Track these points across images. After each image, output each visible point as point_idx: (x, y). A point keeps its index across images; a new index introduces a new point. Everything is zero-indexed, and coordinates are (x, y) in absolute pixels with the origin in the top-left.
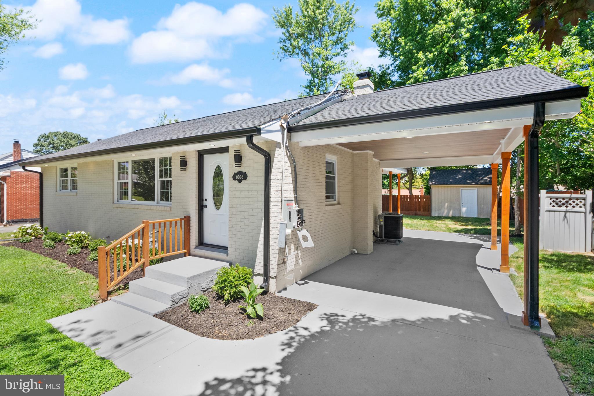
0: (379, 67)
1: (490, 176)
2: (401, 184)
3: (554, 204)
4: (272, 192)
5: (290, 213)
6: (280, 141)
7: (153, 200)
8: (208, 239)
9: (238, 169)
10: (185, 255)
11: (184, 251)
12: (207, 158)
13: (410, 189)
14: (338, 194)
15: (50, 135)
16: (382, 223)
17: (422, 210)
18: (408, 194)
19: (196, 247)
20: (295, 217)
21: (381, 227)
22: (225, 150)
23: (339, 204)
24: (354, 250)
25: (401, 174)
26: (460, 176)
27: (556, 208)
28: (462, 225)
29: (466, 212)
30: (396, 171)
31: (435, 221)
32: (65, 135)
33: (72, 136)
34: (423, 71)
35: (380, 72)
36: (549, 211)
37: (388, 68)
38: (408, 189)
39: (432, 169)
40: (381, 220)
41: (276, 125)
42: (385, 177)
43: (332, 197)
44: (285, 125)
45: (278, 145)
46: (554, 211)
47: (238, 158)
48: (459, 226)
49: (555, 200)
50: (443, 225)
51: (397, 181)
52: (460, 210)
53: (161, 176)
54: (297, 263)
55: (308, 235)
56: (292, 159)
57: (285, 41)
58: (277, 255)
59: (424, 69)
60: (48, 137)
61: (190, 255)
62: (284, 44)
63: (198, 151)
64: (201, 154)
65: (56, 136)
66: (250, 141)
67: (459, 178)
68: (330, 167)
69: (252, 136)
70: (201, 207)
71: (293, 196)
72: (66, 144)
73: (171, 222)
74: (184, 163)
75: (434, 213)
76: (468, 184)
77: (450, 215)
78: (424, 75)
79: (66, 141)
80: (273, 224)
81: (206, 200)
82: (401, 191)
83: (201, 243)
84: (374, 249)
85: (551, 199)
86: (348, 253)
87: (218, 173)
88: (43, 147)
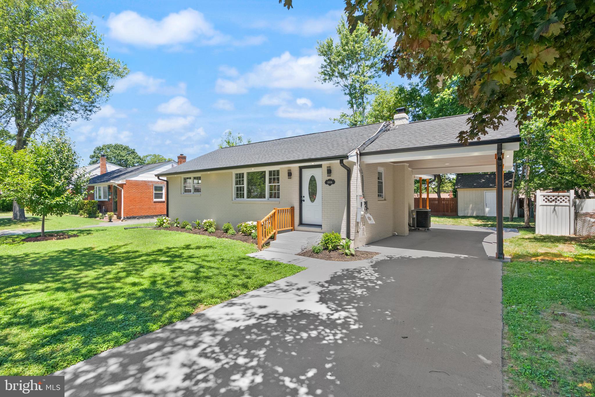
0: (410, 84)
1: (511, 180)
2: (430, 189)
3: (546, 200)
4: (351, 190)
5: (361, 203)
6: (356, 161)
7: (265, 197)
8: (305, 220)
9: (329, 178)
10: (292, 230)
11: (292, 228)
12: (304, 171)
13: (439, 193)
14: (385, 194)
15: (104, 148)
16: (415, 216)
17: (449, 211)
18: (437, 197)
19: (299, 226)
20: (363, 206)
21: (413, 219)
22: (320, 166)
23: (385, 200)
24: (395, 233)
25: (430, 179)
26: (483, 180)
27: (548, 203)
28: (483, 222)
29: (489, 212)
30: (425, 177)
31: (460, 219)
32: (117, 147)
33: (122, 147)
34: (448, 91)
35: (410, 89)
36: (543, 206)
37: (418, 85)
38: (436, 193)
39: (458, 175)
40: (414, 214)
41: (354, 153)
42: (416, 182)
43: (381, 196)
44: (358, 152)
45: (354, 164)
46: (547, 206)
47: (329, 171)
48: (480, 222)
49: (547, 197)
50: (466, 222)
51: (426, 186)
52: (484, 210)
53: (270, 182)
54: (363, 234)
55: (371, 217)
56: (361, 171)
57: (326, 67)
58: (354, 227)
59: (449, 90)
60: (103, 149)
61: (294, 230)
62: (325, 69)
63: (299, 167)
64: (301, 168)
65: (109, 148)
66: (342, 162)
67: (483, 182)
68: (380, 175)
69: (343, 160)
70: (301, 201)
71: (361, 193)
72: (118, 155)
73: (286, 210)
74: (290, 174)
75: (460, 214)
76: (491, 187)
77: (474, 215)
78: (449, 95)
79: (118, 153)
80: (352, 209)
81: (304, 197)
82: (430, 195)
83: (301, 224)
84: (409, 234)
85: (544, 197)
86: (391, 235)
87: (313, 180)
88: (98, 159)
